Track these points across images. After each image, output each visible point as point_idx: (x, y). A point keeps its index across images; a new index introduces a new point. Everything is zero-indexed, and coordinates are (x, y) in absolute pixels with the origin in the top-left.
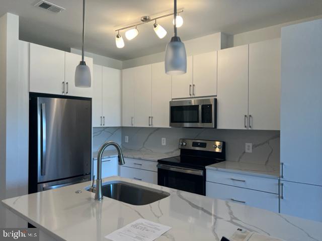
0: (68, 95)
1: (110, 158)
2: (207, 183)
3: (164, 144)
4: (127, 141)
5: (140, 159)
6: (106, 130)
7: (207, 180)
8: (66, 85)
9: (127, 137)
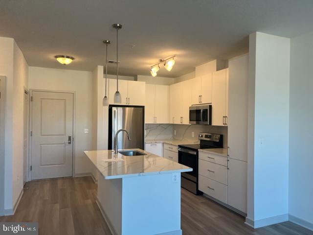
0: (130, 105)
1: (156, 143)
2: (199, 160)
3: (193, 136)
4: (175, 134)
5: (171, 144)
6: (161, 125)
7: (199, 158)
8: (128, 100)
9: (175, 131)
